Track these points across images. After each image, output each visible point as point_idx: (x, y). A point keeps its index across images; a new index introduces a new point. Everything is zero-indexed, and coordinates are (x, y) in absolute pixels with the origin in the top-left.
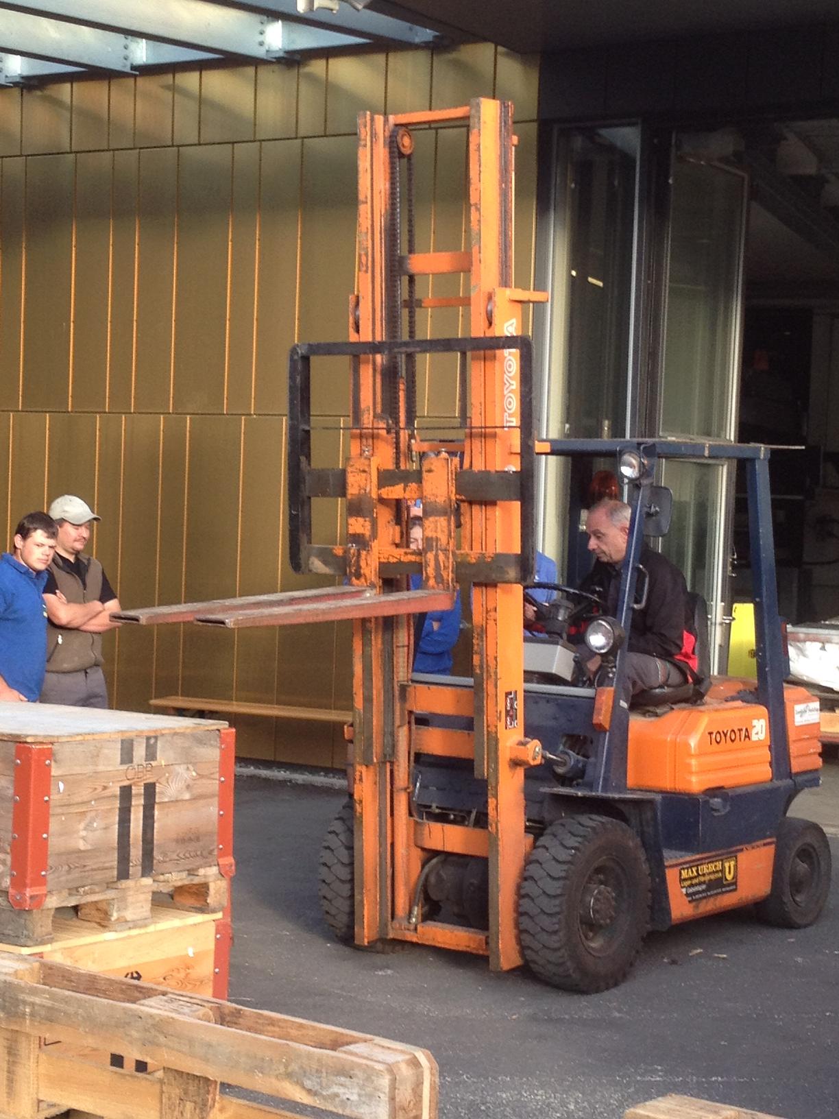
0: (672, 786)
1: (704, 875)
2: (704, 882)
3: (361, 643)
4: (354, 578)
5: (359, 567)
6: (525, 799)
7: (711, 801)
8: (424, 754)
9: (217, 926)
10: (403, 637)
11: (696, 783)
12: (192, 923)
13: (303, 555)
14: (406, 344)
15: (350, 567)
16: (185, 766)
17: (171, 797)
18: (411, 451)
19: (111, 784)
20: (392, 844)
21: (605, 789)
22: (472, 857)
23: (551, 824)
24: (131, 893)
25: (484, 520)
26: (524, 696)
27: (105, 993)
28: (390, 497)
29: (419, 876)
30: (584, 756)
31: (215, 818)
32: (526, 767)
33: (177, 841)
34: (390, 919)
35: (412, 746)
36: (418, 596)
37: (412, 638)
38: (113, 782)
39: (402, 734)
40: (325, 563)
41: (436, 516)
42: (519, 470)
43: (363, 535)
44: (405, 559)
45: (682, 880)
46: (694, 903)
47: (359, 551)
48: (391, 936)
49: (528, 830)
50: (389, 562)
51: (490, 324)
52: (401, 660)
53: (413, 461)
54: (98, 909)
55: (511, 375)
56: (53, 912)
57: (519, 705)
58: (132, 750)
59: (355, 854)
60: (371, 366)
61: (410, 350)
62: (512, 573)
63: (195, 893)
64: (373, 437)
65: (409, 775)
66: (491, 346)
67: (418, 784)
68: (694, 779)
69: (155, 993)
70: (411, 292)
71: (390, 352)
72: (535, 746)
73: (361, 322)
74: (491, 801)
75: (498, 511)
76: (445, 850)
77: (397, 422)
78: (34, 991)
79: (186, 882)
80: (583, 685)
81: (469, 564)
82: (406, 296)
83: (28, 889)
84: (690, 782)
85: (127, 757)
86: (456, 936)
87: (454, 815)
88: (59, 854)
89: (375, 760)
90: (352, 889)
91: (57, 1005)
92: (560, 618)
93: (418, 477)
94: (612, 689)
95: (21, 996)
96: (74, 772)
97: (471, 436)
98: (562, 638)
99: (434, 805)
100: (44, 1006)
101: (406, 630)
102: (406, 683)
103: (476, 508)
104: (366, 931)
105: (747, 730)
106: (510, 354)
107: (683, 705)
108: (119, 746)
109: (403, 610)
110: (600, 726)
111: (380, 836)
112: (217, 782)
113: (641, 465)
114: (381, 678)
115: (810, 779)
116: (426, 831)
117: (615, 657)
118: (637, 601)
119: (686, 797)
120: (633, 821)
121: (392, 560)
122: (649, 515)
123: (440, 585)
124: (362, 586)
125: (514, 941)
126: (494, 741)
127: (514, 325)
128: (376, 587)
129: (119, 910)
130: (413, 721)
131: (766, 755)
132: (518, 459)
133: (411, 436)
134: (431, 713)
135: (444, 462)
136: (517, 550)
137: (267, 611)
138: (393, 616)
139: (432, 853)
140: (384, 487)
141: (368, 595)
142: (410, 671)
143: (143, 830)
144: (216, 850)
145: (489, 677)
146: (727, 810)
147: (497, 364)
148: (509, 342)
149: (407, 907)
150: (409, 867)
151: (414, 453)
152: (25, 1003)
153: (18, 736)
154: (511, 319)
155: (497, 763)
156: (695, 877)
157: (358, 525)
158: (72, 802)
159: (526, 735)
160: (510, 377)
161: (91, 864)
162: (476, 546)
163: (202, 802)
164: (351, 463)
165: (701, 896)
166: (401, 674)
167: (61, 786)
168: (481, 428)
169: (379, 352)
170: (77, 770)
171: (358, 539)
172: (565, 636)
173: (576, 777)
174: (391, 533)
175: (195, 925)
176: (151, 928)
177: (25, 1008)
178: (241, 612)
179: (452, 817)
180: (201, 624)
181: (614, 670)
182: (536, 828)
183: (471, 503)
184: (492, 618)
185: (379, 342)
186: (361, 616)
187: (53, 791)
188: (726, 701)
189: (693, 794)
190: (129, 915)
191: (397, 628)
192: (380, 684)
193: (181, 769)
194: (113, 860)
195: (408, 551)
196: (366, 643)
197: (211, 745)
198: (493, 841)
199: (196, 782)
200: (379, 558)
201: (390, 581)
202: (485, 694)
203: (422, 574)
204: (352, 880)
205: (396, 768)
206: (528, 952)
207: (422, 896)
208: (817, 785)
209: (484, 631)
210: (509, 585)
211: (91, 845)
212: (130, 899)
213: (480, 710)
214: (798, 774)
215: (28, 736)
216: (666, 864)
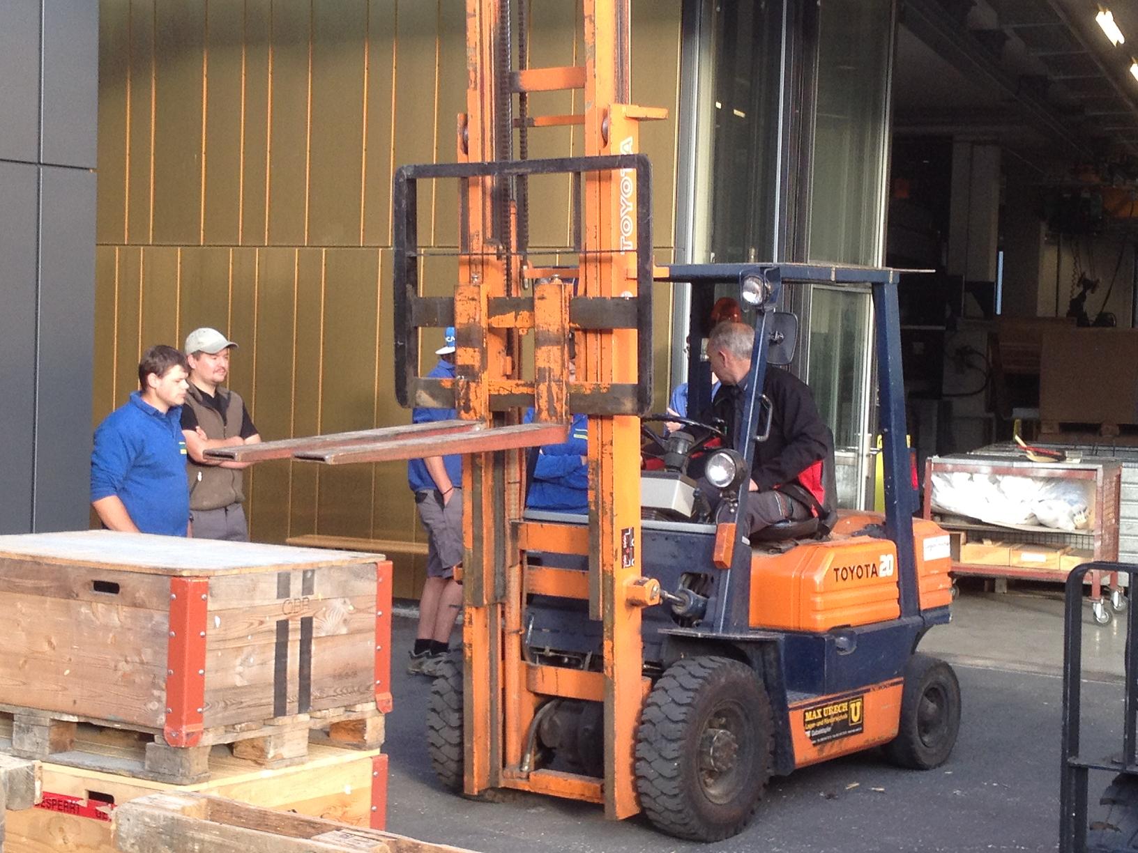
0: (797, 625)
1: (829, 717)
2: (829, 725)
3: (471, 479)
4: (462, 412)
5: (468, 400)
6: (643, 641)
7: (837, 640)
8: (538, 595)
9: (374, 764)
10: (515, 473)
11: (822, 622)
12: (349, 760)
13: (409, 388)
14: (517, 165)
15: (459, 399)
16: (343, 600)
17: (327, 632)
18: (523, 279)
19: (267, 618)
20: (504, 690)
21: (725, 629)
22: (587, 701)
23: (670, 666)
24: (288, 729)
25: (599, 349)
26: (642, 533)
27: (276, 830)
28: (500, 326)
29: (531, 723)
30: (703, 595)
31: (372, 653)
32: (644, 607)
33: (334, 677)
34: (501, 766)
35: (524, 587)
36: (529, 429)
37: (524, 473)
38: (270, 617)
39: (514, 574)
40: (433, 396)
41: (548, 345)
42: (636, 296)
43: (473, 366)
44: (517, 391)
45: (806, 723)
46: (818, 747)
47: (468, 383)
48: (502, 785)
49: (645, 673)
50: (499, 394)
51: (606, 143)
52: (513, 497)
53: (525, 289)
54: (253, 747)
55: (628, 196)
56: (209, 749)
57: (636, 543)
58: (289, 584)
59: (465, 699)
60: (480, 188)
61: (521, 171)
62: (629, 405)
63: (352, 730)
64: (483, 263)
65: (521, 618)
66: (606, 165)
67: (531, 627)
68: (819, 617)
69: (329, 828)
70: (522, 110)
71: (500, 173)
72: (653, 585)
73: (469, 142)
74: (607, 644)
75: (613, 340)
76: (560, 695)
77: (508, 249)
78: (203, 828)
79: (343, 719)
80: (704, 521)
81: (585, 395)
82: (517, 115)
83: (184, 727)
84: (815, 621)
85: (284, 591)
86: (570, 784)
87: (569, 658)
88: (216, 691)
89: (485, 602)
90: (462, 736)
91: (227, 842)
92: (680, 452)
93: (530, 305)
94: (734, 525)
95: (190, 833)
96: (231, 607)
97: (585, 261)
98: (681, 472)
99: (547, 649)
100: (214, 843)
101: (517, 467)
102: (518, 521)
103: (591, 337)
104: (476, 780)
105: (874, 565)
106: (626, 174)
107: (808, 541)
108: (276, 579)
109: (513, 444)
110: (721, 563)
111: (491, 681)
112: (374, 616)
113: (765, 290)
114: (492, 516)
115: (941, 615)
116: (539, 675)
117: (737, 492)
118: (760, 433)
119: (811, 637)
120: (755, 662)
121: (503, 392)
122: (773, 343)
123: (554, 418)
124: (472, 420)
125: (630, 788)
126: (610, 580)
127: (631, 144)
128: (486, 421)
129: (276, 747)
130: (525, 560)
131: (894, 590)
132: (634, 285)
133: (523, 263)
134: (544, 552)
135: (558, 290)
136: (634, 379)
137: (369, 447)
138: (504, 451)
139: (547, 698)
140: (495, 316)
141: (478, 429)
142: (522, 507)
143: (300, 665)
144: (374, 686)
145: (605, 513)
146: (853, 649)
147: (613, 185)
148: (625, 161)
149: (519, 754)
150: (521, 713)
151: (526, 280)
152: (193, 840)
153: (174, 570)
154: (628, 136)
155: (612, 604)
156: (820, 719)
157: (467, 357)
158: (229, 637)
159: (643, 574)
160: (626, 198)
161: (247, 700)
162: (591, 375)
163: (358, 637)
164: (460, 291)
165: (825, 738)
166: (513, 511)
167: (218, 620)
168: (597, 252)
169: (488, 174)
170: (234, 604)
171: (468, 371)
172: (684, 470)
173: (697, 616)
174: (502, 364)
175: (352, 762)
176: (309, 766)
177: (193, 845)
178: (342, 448)
179: (566, 660)
180: (299, 460)
181: (736, 505)
182: (654, 671)
183: (585, 331)
184: (608, 452)
185: (489, 163)
186: (470, 451)
187: (209, 625)
188: (853, 536)
189: (818, 633)
190: (286, 752)
191: (508, 463)
192: (491, 523)
193: (337, 603)
194: (269, 696)
195: (520, 382)
196: (476, 480)
197: (368, 579)
198: (609, 686)
199: (354, 616)
200: (489, 390)
201: (500, 417)
202: (601, 532)
203: (534, 407)
204: (461, 727)
205: (507, 610)
206: (644, 799)
207: (535, 743)
208: (947, 622)
209: (598, 466)
210: (626, 417)
211: (247, 681)
212: (287, 737)
213: (595, 548)
214: (926, 610)
215: (183, 570)
216: (790, 706)
